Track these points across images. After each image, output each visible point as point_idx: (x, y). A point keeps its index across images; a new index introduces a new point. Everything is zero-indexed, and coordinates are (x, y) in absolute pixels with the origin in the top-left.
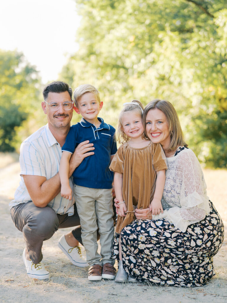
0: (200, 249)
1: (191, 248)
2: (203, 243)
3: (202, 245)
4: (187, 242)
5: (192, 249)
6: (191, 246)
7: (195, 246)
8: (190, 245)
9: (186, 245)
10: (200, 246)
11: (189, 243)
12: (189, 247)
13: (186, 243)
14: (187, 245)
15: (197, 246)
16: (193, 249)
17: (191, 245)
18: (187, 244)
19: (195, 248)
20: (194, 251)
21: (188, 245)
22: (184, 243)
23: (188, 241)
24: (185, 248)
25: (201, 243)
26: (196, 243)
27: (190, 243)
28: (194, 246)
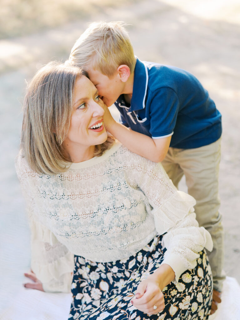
0: (195, 287)
1: (182, 295)
2: (192, 276)
3: (193, 279)
4: (170, 291)
5: (185, 296)
6: (180, 293)
7: (186, 287)
8: (178, 293)
9: (173, 297)
10: (192, 283)
11: (174, 290)
12: (180, 296)
13: (170, 294)
14: (175, 296)
15: (188, 286)
16: (187, 294)
17: (180, 291)
18: (173, 295)
19: (188, 291)
20: (189, 296)
21: (176, 294)
22: (168, 297)
23: (171, 289)
24: (176, 302)
25: (190, 277)
26: (183, 283)
27: (176, 289)
28: (184, 288)
